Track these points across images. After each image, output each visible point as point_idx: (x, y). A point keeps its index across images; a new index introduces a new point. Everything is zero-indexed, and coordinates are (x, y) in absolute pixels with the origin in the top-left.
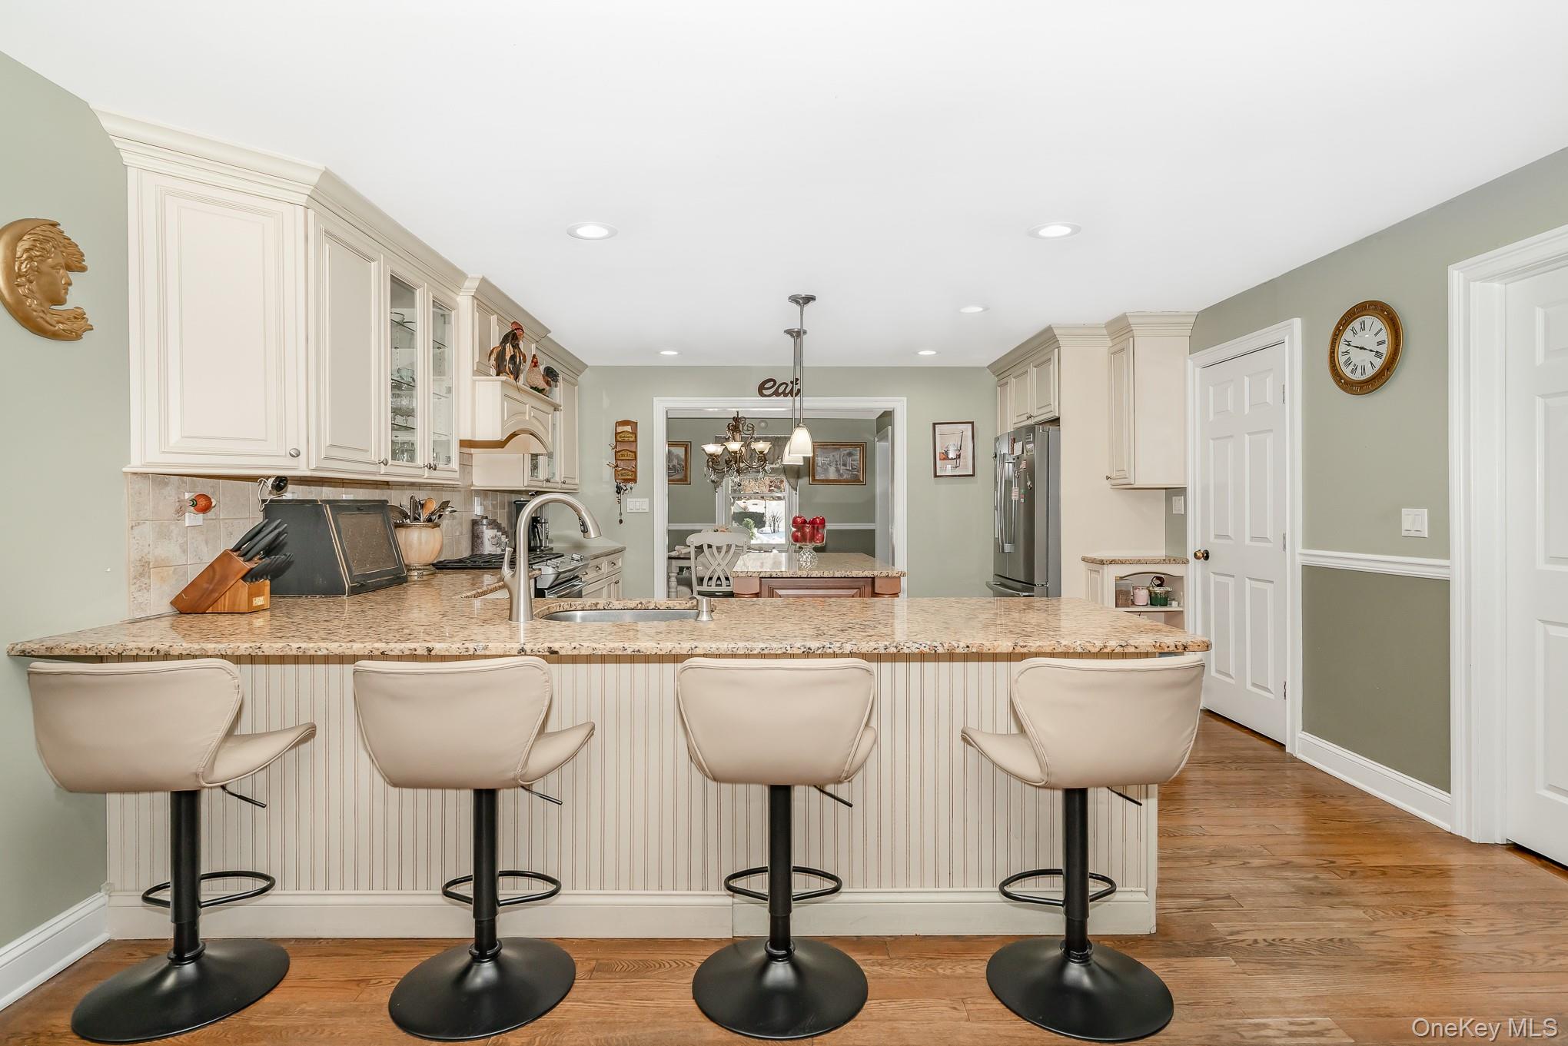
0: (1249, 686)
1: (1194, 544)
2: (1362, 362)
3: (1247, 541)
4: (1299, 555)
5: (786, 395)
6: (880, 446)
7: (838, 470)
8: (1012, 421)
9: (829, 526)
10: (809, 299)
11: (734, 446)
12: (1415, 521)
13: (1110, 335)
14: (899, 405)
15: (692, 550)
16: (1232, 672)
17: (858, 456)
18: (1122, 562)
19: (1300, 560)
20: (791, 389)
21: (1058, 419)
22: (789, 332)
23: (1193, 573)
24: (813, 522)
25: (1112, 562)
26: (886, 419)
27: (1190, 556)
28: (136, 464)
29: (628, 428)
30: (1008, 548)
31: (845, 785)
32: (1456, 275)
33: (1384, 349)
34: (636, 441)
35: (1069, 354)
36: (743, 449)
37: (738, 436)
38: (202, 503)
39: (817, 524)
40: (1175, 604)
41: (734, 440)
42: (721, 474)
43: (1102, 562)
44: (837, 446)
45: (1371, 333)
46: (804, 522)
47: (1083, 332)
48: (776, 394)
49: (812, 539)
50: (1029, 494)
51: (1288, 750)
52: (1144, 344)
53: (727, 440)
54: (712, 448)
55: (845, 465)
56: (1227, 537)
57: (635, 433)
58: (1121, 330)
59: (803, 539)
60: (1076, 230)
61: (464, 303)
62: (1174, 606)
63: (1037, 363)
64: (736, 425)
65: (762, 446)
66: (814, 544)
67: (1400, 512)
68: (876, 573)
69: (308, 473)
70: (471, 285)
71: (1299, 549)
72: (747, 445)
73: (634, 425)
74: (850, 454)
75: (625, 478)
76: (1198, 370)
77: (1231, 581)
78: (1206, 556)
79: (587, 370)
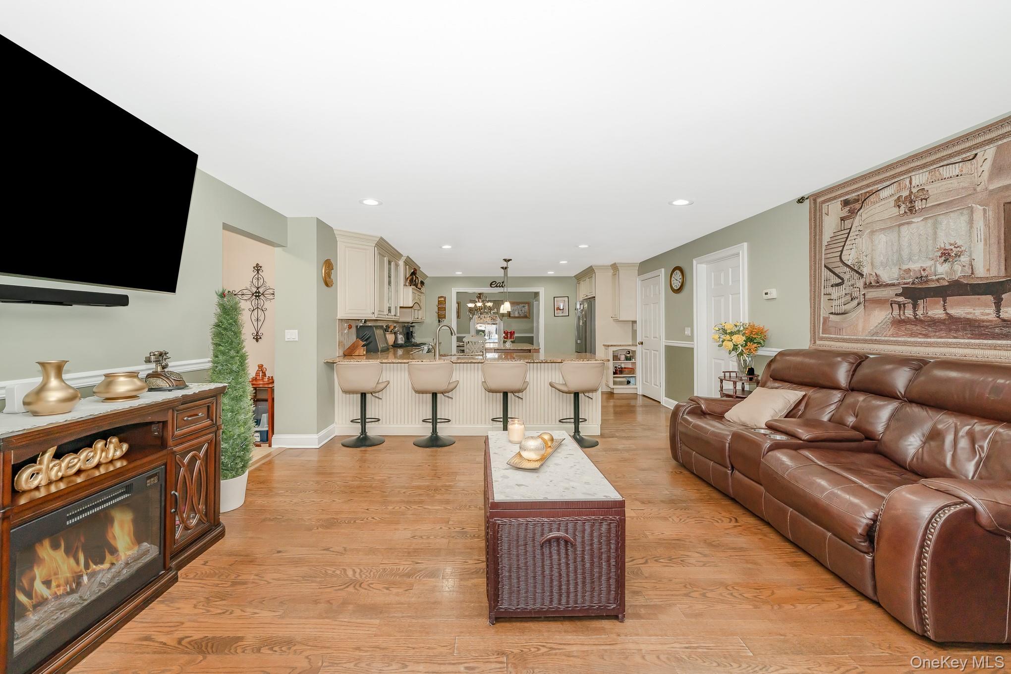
0: (653, 385)
1: (639, 340)
2: (676, 285)
3: (652, 338)
4: (664, 342)
5: (500, 287)
6: (535, 303)
7: (519, 313)
8: (582, 297)
9: (516, 335)
10: (509, 260)
11: (479, 304)
12: (688, 332)
13: (612, 269)
14: (541, 290)
15: (465, 344)
16: (649, 381)
17: (527, 307)
18: (615, 346)
19: (664, 344)
20: (502, 285)
21: (594, 297)
22: (502, 268)
23: (639, 349)
24: (511, 333)
25: (612, 346)
26: (536, 294)
27: (638, 344)
28: (339, 317)
29: (443, 299)
30: (579, 342)
31: (520, 394)
32: (695, 262)
33: (681, 281)
34: (445, 303)
35: (598, 274)
36: (482, 305)
37: (480, 300)
38: (350, 327)
39: (512, 333)
40: (634, 360)
41: (479, 302)
42: (474, 314)
43: (608, 346)
44: (518, 303)
45: (678, 275)
46: (508, 332)
47: (603, 268)
48: (497, 286)
49: (511, 338)
50: (585, 323)
51: (661, 403)
52: (622, 272)
53: (477, 302)
54: (471, 305)
55: (522, 311)
56: (647, 337)
57: (445, 301)
58: (615, 267)
59: (507, 338)
60: (590, 246)
61: (401, 263)
62: (633, 361)
63: (589, 277)
64: (480, 296)
65: (490, 304)
66: (511, 340)
67: (685, 329)
68: (531, 348)
69: (375, 319)
70: (403, 259)
71: (664, 340)
72: (484, 304)
73: (445, 298)
74: (524, 307)
75: (441, 317)
76: (640, 282)
77: (648, 351)
78: (642, 343)
79: (428, 278)
